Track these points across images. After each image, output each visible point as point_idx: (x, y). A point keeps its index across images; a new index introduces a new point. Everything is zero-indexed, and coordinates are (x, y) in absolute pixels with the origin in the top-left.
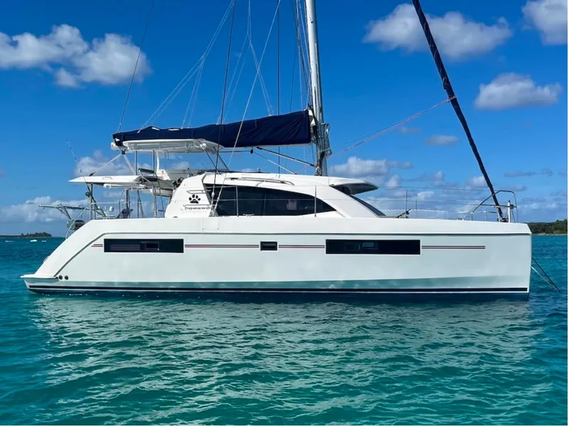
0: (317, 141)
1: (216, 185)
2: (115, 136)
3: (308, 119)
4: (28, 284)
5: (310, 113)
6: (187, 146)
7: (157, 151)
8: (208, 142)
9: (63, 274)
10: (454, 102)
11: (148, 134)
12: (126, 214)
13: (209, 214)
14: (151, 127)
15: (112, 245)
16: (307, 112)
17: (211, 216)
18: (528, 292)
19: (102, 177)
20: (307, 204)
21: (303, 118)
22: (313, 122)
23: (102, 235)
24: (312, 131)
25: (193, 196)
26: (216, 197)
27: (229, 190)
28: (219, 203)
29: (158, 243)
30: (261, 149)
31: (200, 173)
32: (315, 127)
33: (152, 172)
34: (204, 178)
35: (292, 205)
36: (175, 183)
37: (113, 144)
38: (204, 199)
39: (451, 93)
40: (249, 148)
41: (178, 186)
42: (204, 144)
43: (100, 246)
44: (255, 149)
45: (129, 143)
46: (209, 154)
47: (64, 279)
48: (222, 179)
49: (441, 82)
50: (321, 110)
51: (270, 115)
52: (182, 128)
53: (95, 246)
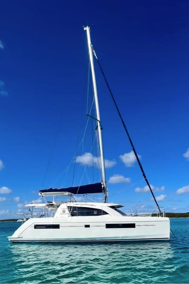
0: (104, 192)
1: (71, 207)
2: (40, 191)
3: (101, 185)
4: (9, 240)
5: (102, 183)
6: (62, 194)
7: (53, 196)
8: (69, 193)
9: (21, 236)
10: (146, 180)
11: (51, 190)
12: (42, 216)
13: (68, 216)
14: (51, 188)
15: (37, 227)
16: (101, 183)
17: (69, 216)
18: (169, 239)
19: (35, 204)
20: (100, 212)
21: (100, 185)
22: (103, 186)
23: (33, 223)
24: (103, 189)
25: (64, 210)
26: (70, 211)
27: (75, 208)
28: (71, 212)
29: (52, 225)
30: (87, 195)
31: (66, 203)
32: (104, 188)
33: (51, 202)
34: (67, 204)
35: (95, 213)
36: (58, 206)
37: (40, 194)
38: (67, 211)
39: (145, 177)
40: (83, 194)
41: (59, 207)
42: (67, 193)
43: (33, 227)
44: (85, 194)
45: (44, 194)
46: (69, 196)
47: (21, 238)
48: (73, 204)
49: (142, 173)
50: (105, 182)
51: (89, 184)
52: (61, 188)
53: (31, 227)
